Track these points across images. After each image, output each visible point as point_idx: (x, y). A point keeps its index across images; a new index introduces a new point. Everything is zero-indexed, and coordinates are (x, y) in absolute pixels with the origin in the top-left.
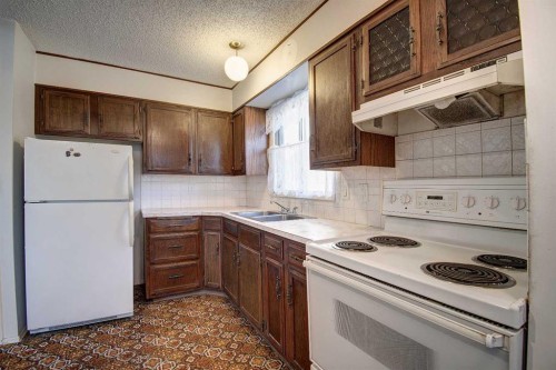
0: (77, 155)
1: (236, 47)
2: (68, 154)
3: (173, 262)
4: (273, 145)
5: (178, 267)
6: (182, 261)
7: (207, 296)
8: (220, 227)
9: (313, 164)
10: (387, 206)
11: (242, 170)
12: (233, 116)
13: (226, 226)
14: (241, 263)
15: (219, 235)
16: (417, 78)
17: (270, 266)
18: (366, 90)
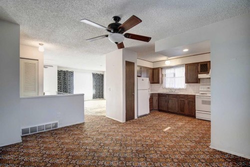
1: (167, 58)
2: (142, 80)
8: (157, 95)
9: (186, 83)
10: (200, 89)
11: (158, 82)
12: (153, 69)
13: (160, 95)
14: (168, 102)
15: (157, 97)
16: (208, 73)
17: (181, 100)
18: (200, 73)
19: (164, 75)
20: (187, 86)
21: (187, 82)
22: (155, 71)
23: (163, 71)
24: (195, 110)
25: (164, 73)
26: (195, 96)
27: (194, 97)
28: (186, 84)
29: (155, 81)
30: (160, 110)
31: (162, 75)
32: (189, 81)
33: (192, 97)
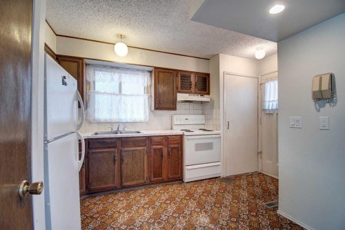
4: (92, 90)
10: (176, 122)
12: (59, 59)
16: (191, 92)
17: (155, 149)
18: (179, 90)
21: (159, 106)
23: (91, 72)
25: (90, 78)
26: (182, 136)
33: (177, 138)
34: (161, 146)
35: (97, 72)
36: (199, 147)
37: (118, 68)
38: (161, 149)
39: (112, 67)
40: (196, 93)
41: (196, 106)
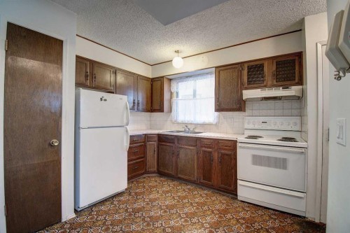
0: (105, 100)
1: (177, 52)
2: (101, 99)
3: (134, 160)
4: (174, 98)
5: (137, 163)
6: (138, 159)
7: (149, 177)
8: (156, 139)
9: (217, 110)
10: (246, 126)
11: (161, 110)
12: (153, 80)
13: (162, 139)
14: (178, 155)
15: (156, 144)
16: (265, 86)
17: (205, 152)
18: (246, 86)
19: (175, 95)
20: (219, 117)
21: (220, 108)
22: (155, 84)
23: (174, 85)
24: (236, 179)
25: (174, 89)
26: (235, 142)
27: (233, 145)
28: (217, 113)
29: (156, 106)
30: (161, 174)
31: (171, 93)
32: (223, 106)
33: (230, 144)
34: (210, 150)
35: (180, 84)
36: (257, 160)
37: (191, 77)
38: (210, 153)
39: (187, 77)
40: (273, 86)
41: (287, 104)
